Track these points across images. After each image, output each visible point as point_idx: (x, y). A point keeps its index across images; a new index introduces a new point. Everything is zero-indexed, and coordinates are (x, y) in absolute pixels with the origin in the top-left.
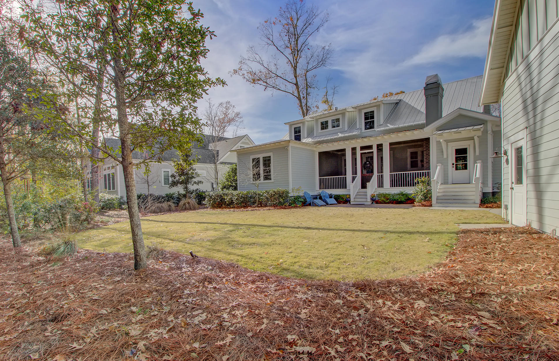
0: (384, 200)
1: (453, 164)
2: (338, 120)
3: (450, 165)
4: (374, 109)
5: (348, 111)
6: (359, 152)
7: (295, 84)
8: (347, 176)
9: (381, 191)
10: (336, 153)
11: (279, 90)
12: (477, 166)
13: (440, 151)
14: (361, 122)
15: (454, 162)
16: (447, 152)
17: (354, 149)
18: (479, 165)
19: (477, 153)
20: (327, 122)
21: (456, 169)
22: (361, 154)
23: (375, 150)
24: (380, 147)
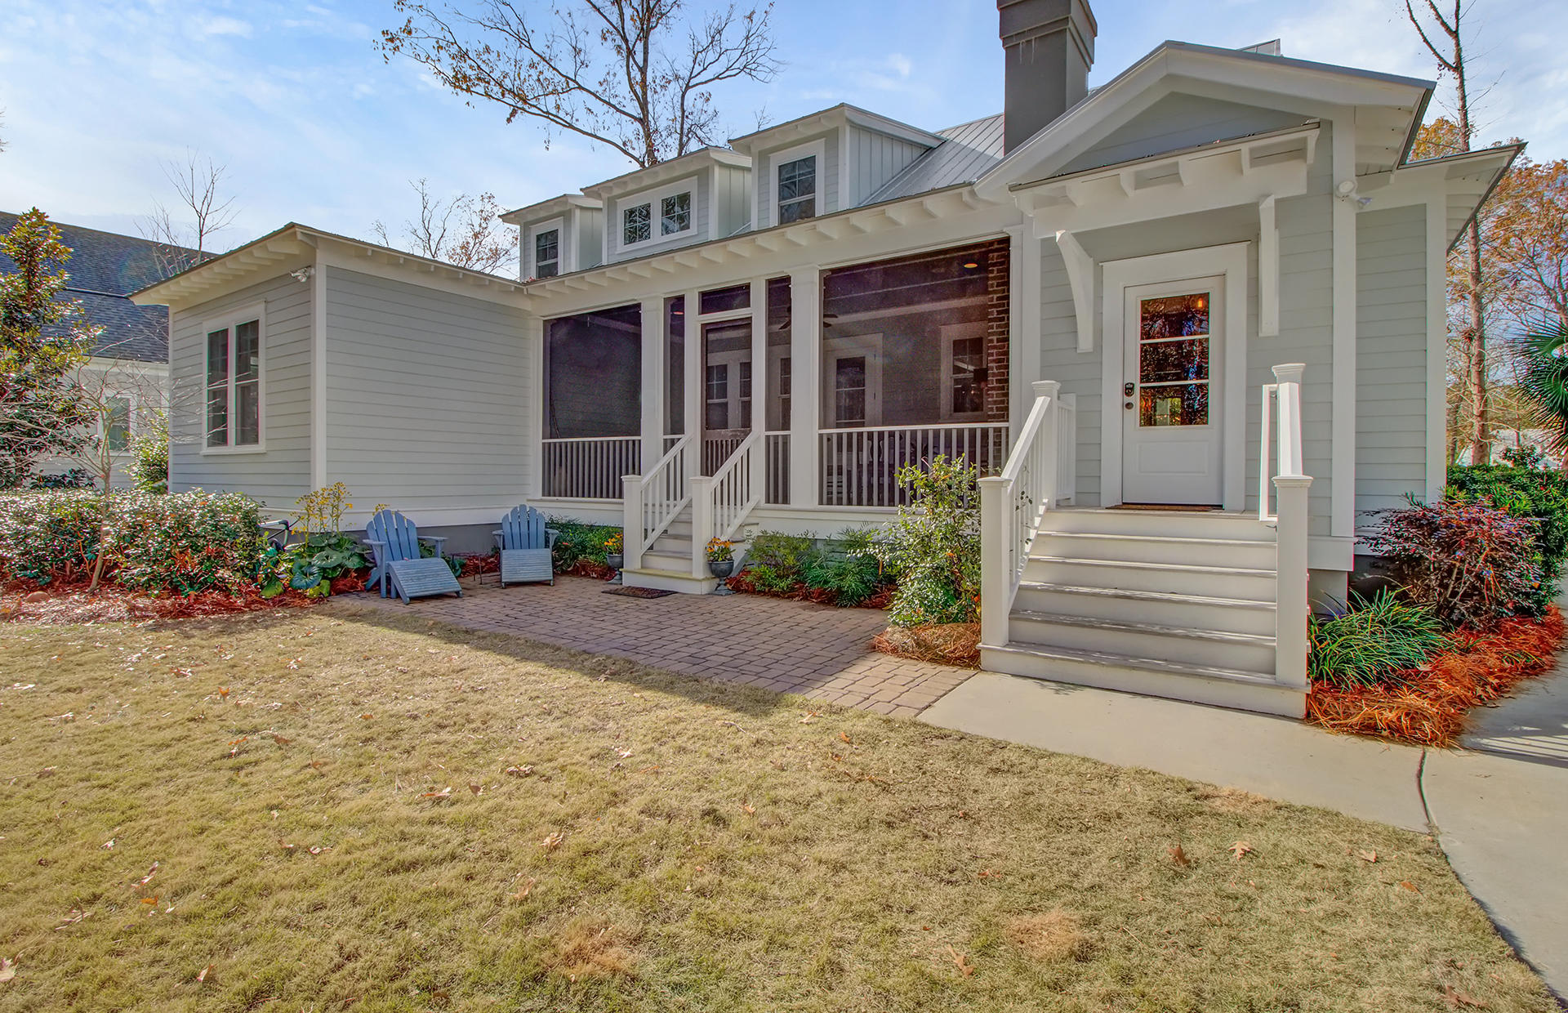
0: (771, 573)
1: (1129, 390)
2: (684, 199)
3: (1113, 395)
4: (817, 149)
5: (722, 165)
6: (694, 320)
7: (640, 121)
8: (644, 437)
9: (785, 523)
10: (598, 321)
11: (571, 126)
12: (1274, 396)
13: (1061, 307)
14: (765, 208)
15: (1134, 376)
16: (1098, 315)
17: (676, 304)
18: (1288, 394)
19: (1270, 320)
20: (645, 211)
21: (1149, 420)
22: (707, 329)
23: (757, 309)
24: (779, 290)
